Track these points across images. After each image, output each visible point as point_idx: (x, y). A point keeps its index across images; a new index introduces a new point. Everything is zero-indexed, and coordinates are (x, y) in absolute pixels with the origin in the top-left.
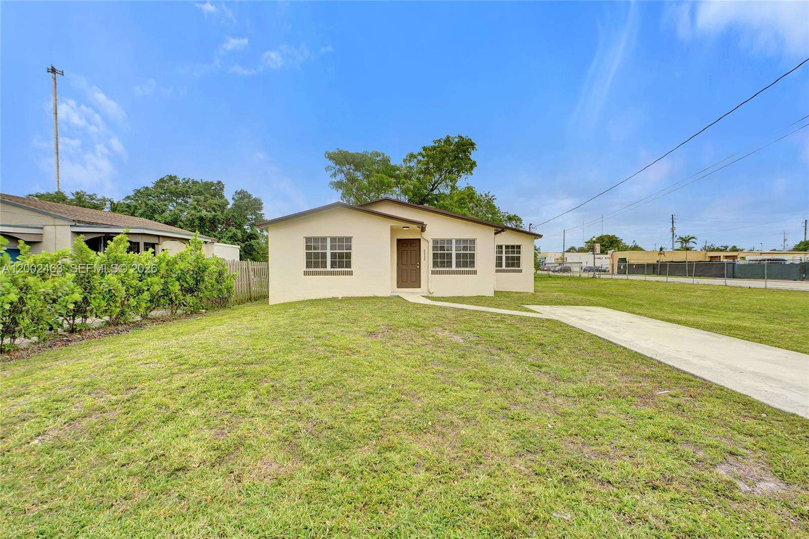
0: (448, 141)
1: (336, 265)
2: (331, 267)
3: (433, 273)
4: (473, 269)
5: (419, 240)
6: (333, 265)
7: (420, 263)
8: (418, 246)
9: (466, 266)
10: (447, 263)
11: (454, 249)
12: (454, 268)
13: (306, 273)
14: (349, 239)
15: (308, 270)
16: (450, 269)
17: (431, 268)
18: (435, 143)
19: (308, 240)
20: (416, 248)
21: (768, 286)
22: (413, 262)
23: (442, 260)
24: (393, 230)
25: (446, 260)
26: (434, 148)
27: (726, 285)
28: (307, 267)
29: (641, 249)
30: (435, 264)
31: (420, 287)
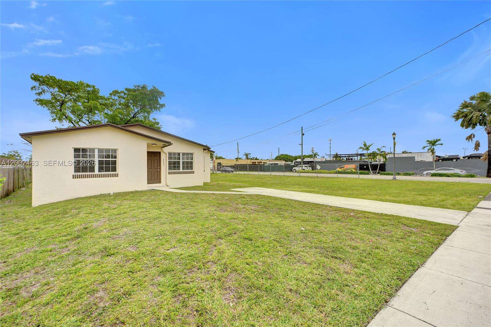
0: (144, 87)
1: (103, 170)
2: (99, 172)
3: (169, 173)
4: (192, 171)
5: (160, 153)
6: (100, 169)
7: (160, 168)
8: (159, 157)
9: (188, 169)
10: (177, 167)
11: (181, 158)
12: (181, 170)
13: (74, 177)
14: (115, 151)
15: (76, 174)
16: (179, 171)
17: (168, 171)
18: (135, 87)
19: (76, 150)
20: (158, 158)
21: (285, 175)
22: (156, 167)
23: (174, 166)
24: (148, 146)
25: (176, 165)
26: (135, 91)
27: (271, 175)
28: (75, 171)
29: (222, 158)
30: (170, 168)
31: (160, 183)
